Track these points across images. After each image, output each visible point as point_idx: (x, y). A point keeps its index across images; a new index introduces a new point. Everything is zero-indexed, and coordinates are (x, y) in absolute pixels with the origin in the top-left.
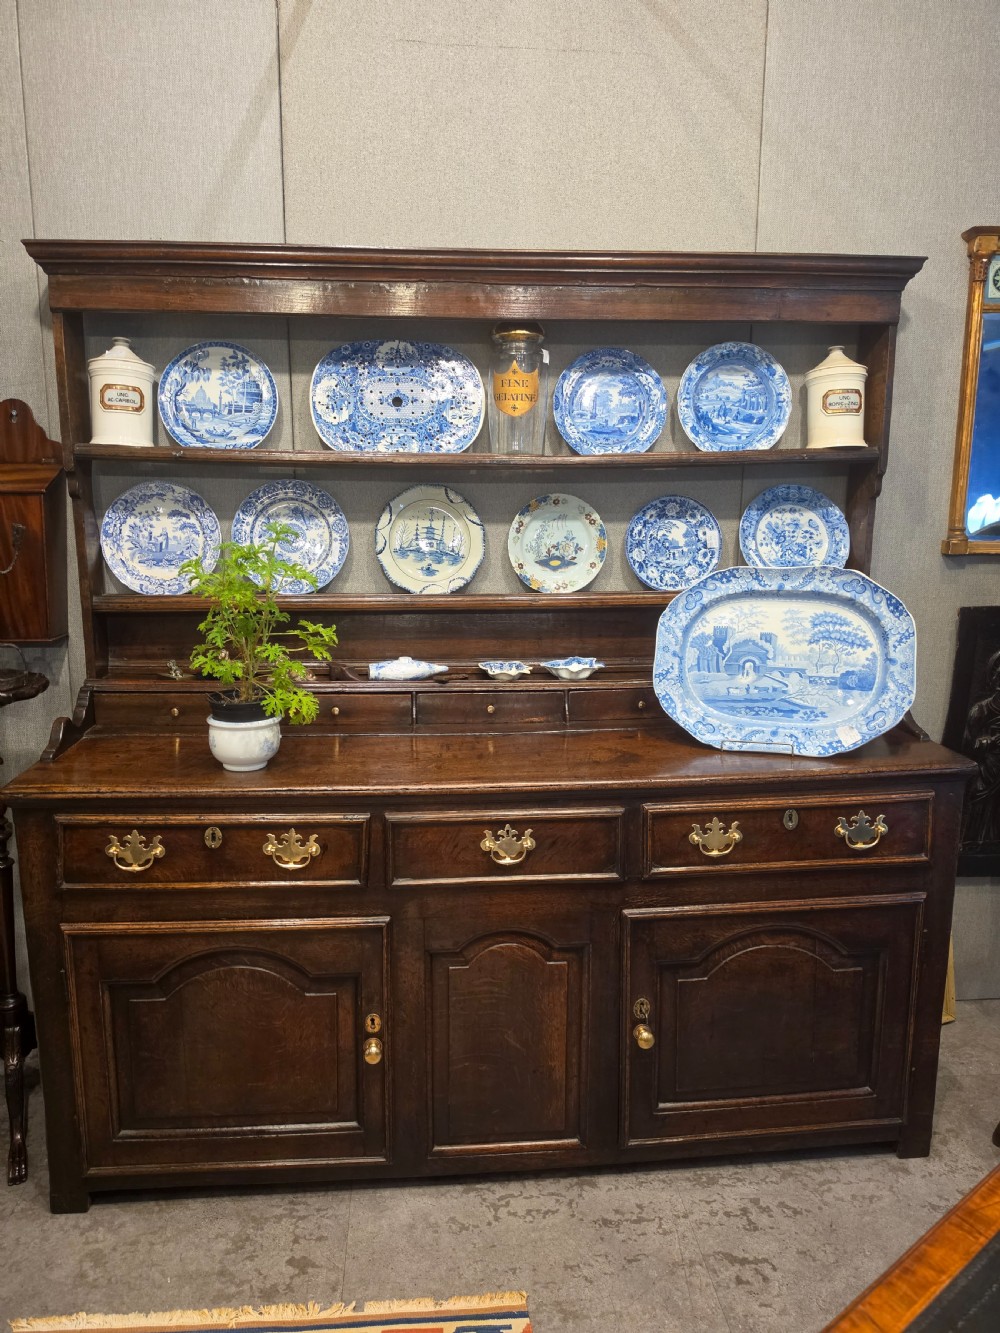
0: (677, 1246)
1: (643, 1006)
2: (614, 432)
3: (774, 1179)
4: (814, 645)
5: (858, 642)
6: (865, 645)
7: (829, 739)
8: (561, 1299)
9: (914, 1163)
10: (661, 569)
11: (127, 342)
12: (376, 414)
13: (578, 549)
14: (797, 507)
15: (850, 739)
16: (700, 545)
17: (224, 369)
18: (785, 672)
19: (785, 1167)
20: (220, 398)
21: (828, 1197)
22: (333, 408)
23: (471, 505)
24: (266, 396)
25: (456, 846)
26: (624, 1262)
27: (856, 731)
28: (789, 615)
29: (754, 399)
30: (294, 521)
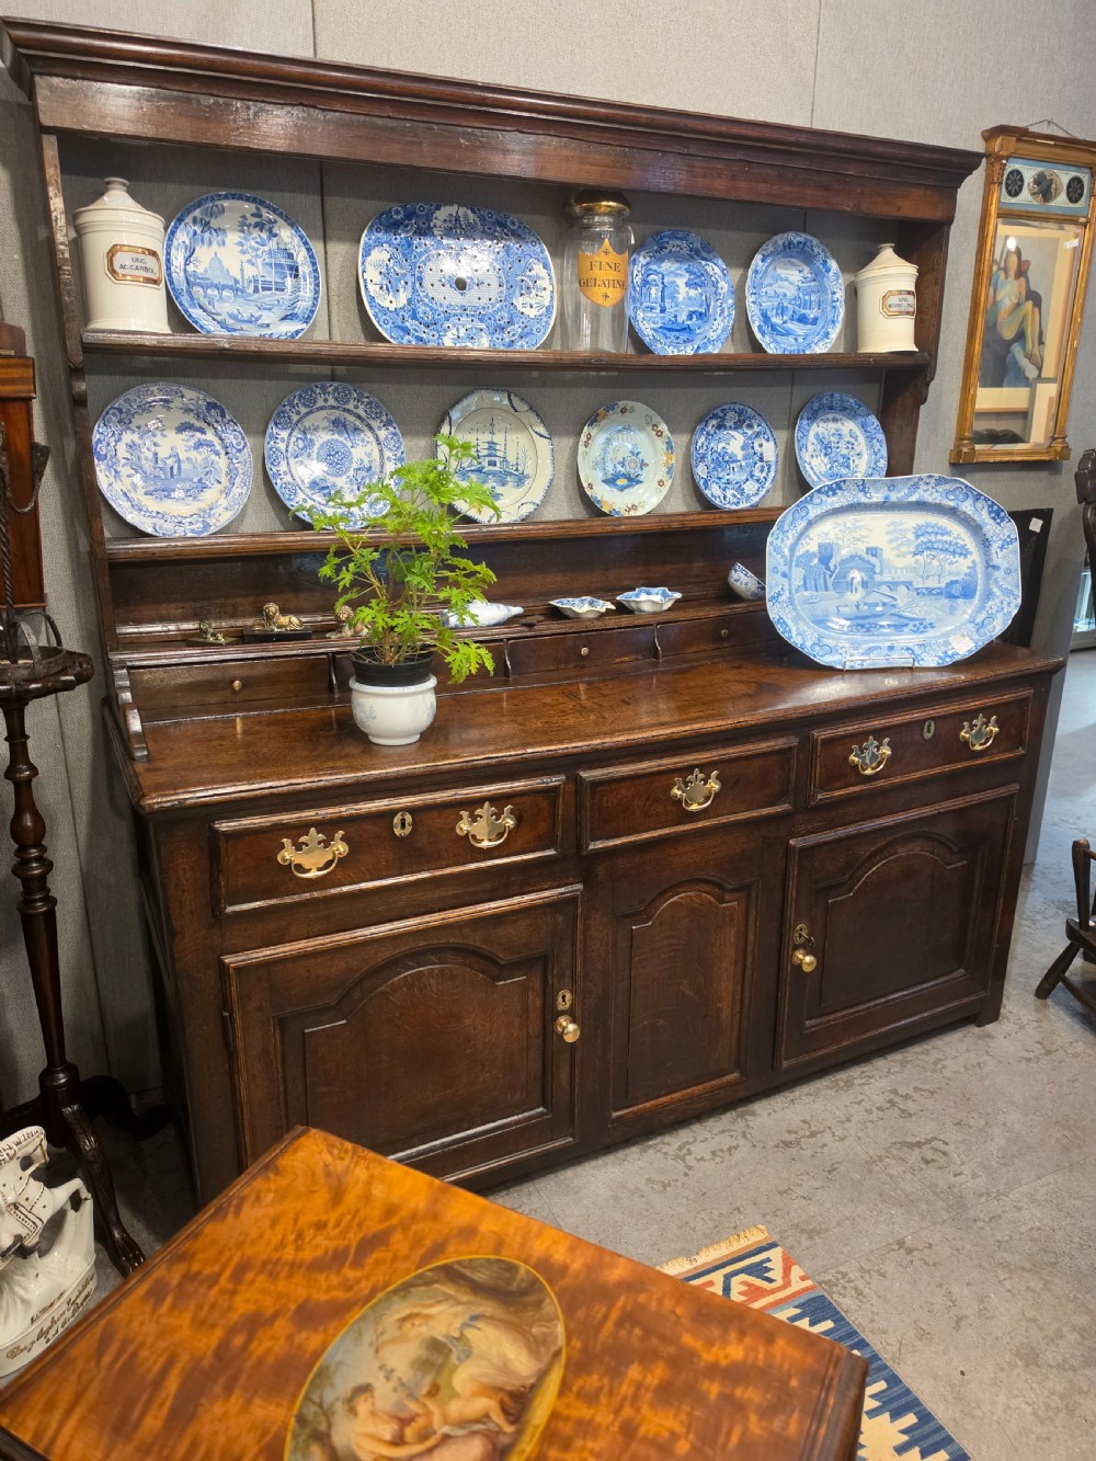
0: (859, 1148)
1: (802, 930)
2: (683, 329)
3: (896, 1069)
4: (918, 557)
5: (959, 551)
6: (965, 553)
7: (943, 649)
8: (796, 1221)
9: (990, 1028)
10: (723, 486)
11: (123, 184)
12: (439, 298)
13: (643, 464)
14: (839, 416)
15: (964, 647)
16: (757, 458)
17: (243, 231)
18: (893, 585)
19: (897, 1056)
20: (242, 270)
21: (947, 1073)
22: (388, 289)
23: (538, 415)
24: (305, 269)
25: (648, 799)
26: (825, 1174)
27: (967, 638)
28: (892, 528)
29: (807, 298)
30: (336, 436)
